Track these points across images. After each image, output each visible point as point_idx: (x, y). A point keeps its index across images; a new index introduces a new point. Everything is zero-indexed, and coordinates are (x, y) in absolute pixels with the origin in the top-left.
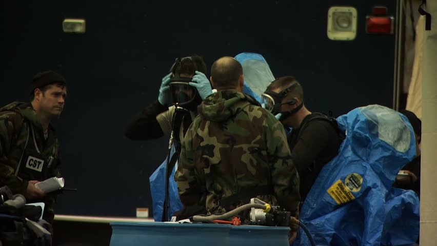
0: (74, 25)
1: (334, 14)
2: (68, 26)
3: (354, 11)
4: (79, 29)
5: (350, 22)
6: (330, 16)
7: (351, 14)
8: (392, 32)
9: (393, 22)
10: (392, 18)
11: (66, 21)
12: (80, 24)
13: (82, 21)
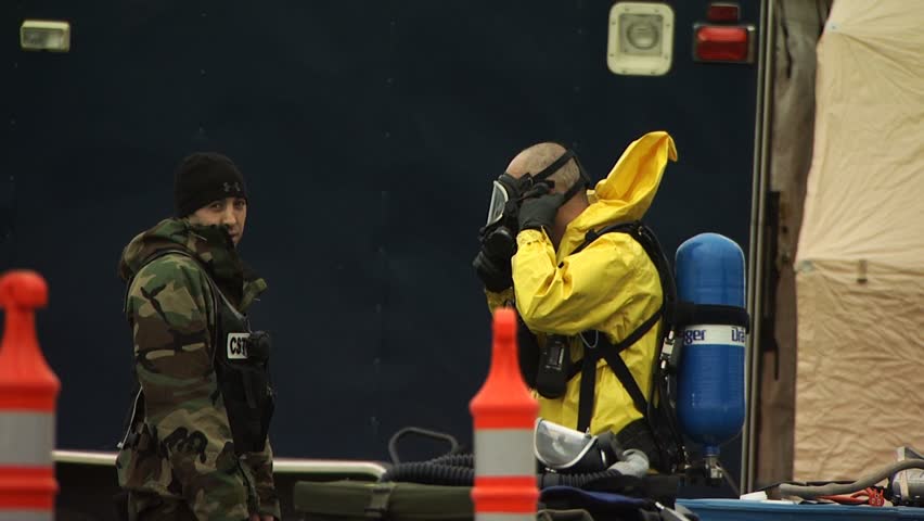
0: (45, 33)
1: (622, 17)
2: (32, 36)
3: (667, 13)
4: (55, 43)
5: (657, 37)
6: (614, 23)
7: (660, 18)
8: (750, 60)
9: (752, 37)
10: (751, 29)
11: (28, 24)
12: (60, 31)
13: (64, 26)
